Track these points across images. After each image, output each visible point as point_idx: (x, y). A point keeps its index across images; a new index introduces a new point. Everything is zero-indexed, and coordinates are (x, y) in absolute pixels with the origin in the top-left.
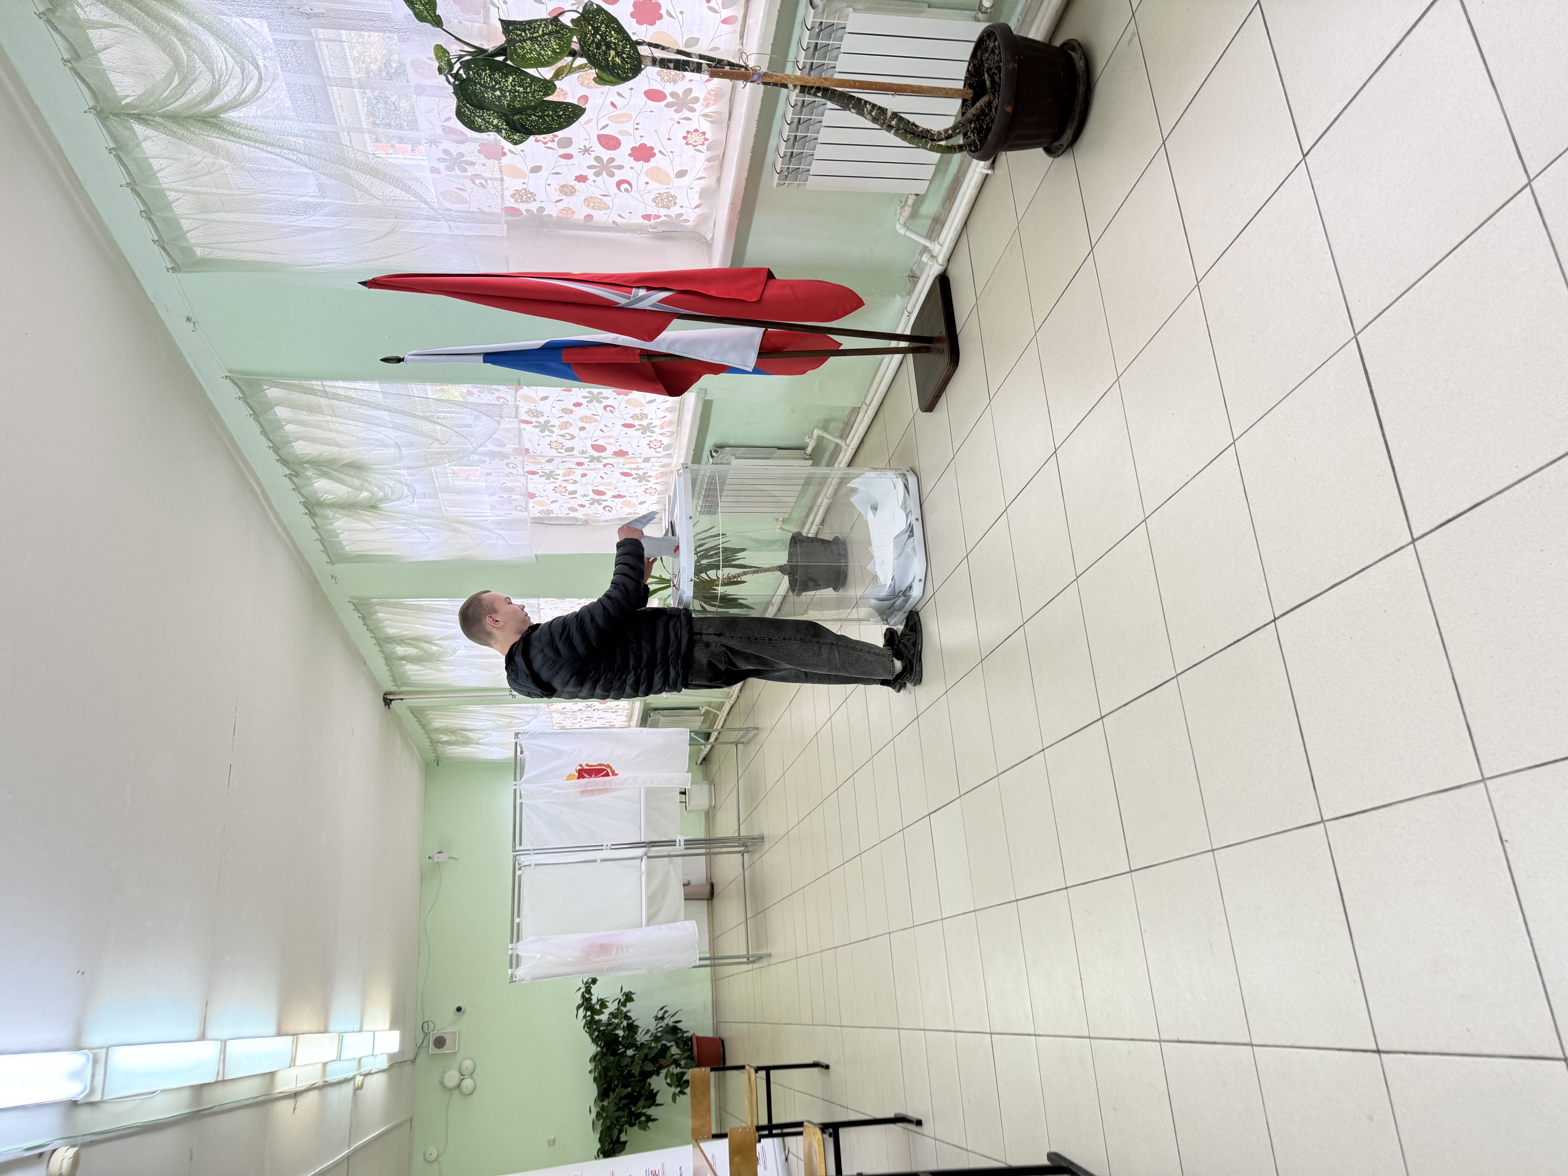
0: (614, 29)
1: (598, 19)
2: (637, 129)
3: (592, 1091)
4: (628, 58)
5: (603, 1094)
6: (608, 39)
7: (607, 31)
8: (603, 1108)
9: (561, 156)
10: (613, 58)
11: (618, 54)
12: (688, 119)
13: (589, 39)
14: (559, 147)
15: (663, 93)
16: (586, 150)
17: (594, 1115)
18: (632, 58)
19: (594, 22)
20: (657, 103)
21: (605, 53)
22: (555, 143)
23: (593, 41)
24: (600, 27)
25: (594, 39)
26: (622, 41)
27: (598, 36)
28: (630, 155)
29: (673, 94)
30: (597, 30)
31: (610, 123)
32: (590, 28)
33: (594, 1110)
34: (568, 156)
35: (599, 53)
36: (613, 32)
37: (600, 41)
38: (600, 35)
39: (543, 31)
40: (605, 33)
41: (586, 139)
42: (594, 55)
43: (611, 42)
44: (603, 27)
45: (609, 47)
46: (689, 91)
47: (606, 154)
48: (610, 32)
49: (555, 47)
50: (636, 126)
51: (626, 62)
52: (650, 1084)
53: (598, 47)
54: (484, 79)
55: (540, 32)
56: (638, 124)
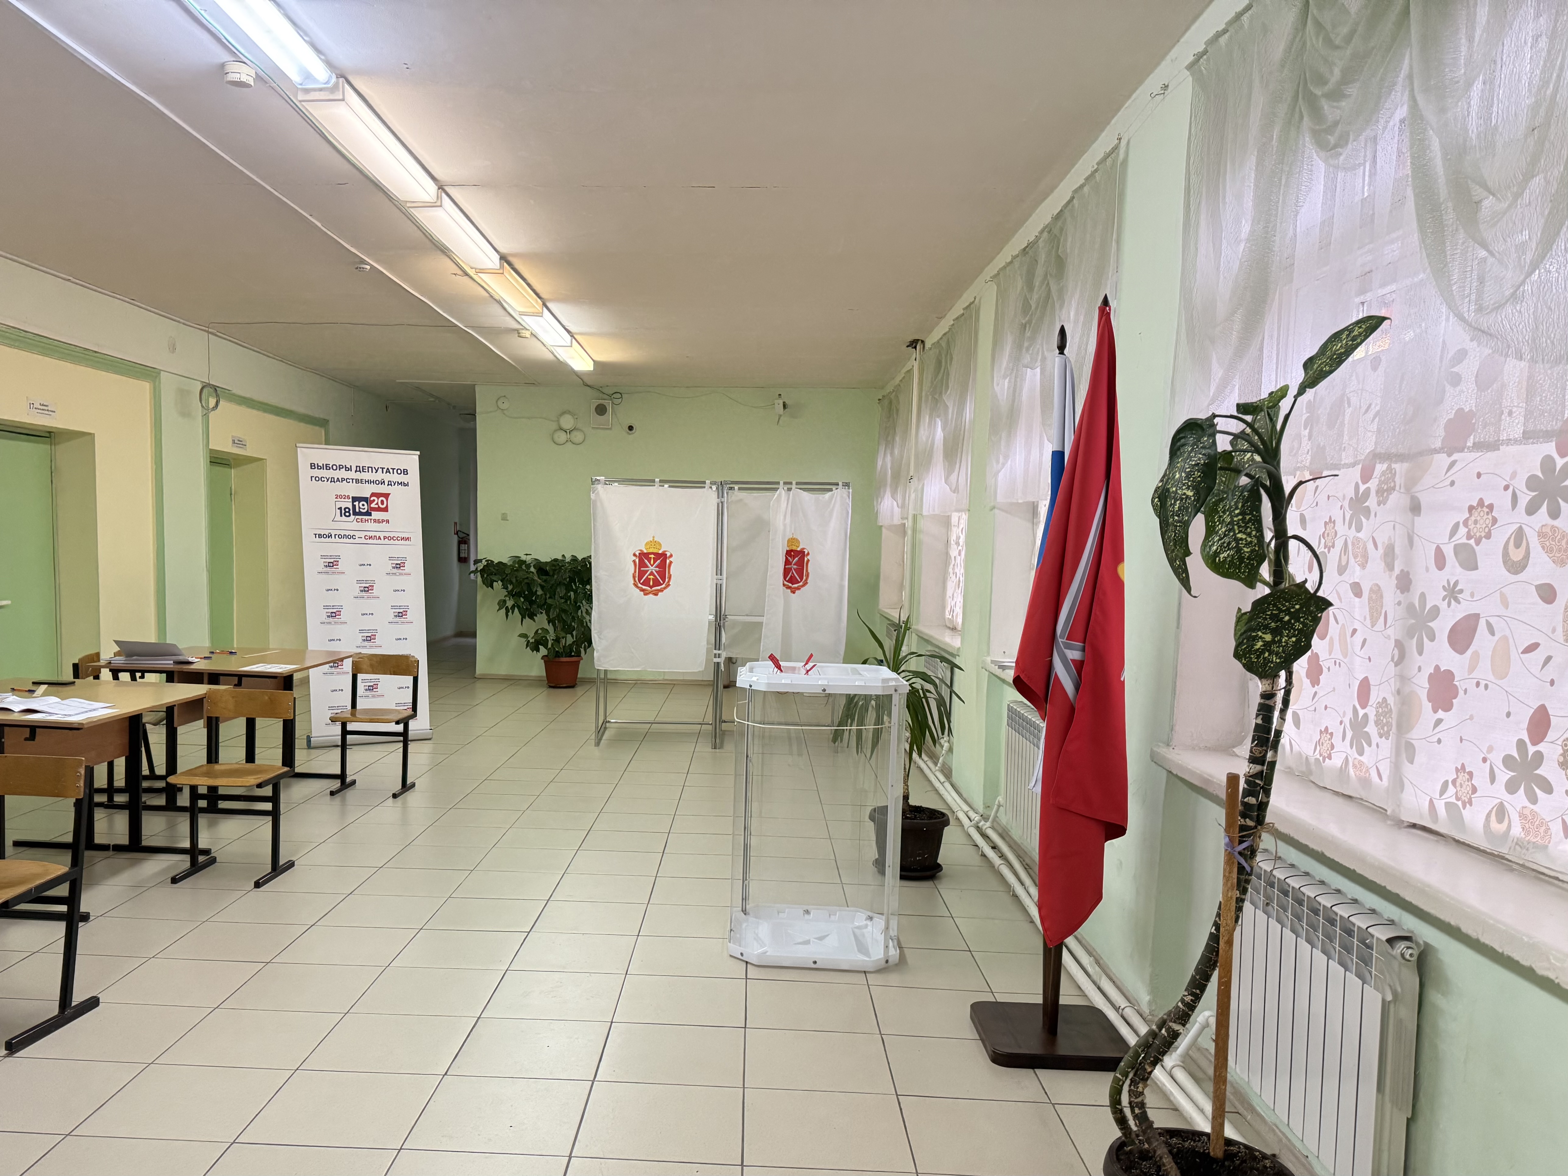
0: (1298, 641)
1: (1307, 619)
2: (1478, 684)
3: (545, 557)
4: (1265, 659)
5: (542, 568)
6: (1285, 633)
7: (1295, 630)
8: (528, 566)
9: (1438, 549)
10: (1261, 637)
11: (1267, 644)
12: (1493, 779)
13: (1284, 605)
14: (1455, 546)
15: (1542, 740)
16: (1453, 593)
17: (524, 558)
18: (1265, 665)
19: (1304, 613)
20: (1525, 725)
21: (1266, 627)
22: (1464, 540)
23: (1281, 611)
24: (1299, 621)
25: (1283, 611)
26: (1284, 652)
27: (1287, 618)
28: (1437, 668)
29: (1539, 757)
30: (1295, 616)
31: (1496, 638)
32: (1297, 607)
33: (528, 559)
34: (1440, 561)
35: (1265, 619)
36: (1294, 639)
37: (1281, 620)
38: (1289, 621)
39: (1241, 539)
40: (1292, 628)
41: (1472, 595)
42: (1264, 612)
43: (1282, 637)
44: (1298, 626)
45: (1275, 632)
46: (1548, 789)
47: (1443, 625)
48: (1294, 636)
49: (1222, 556)
50: (1483, 683)
51: (1258, 657)
52: (542, 613)
53: (1275, 618)
54: (1195, 457)
55: (1239, 536)
56: (1486, 687)
